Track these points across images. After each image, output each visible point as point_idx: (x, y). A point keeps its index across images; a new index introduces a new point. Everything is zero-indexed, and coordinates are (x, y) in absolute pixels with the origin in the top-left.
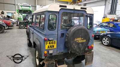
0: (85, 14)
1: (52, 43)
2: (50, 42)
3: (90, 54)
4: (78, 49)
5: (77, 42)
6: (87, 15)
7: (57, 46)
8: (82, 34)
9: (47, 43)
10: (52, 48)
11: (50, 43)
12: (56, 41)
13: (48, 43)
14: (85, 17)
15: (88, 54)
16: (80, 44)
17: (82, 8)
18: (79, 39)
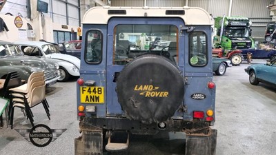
0: (181, 27)
1: (94, 91)
2: (90, 89)
3: (203, 134)
4: (145, 112)
5: (142, 94)
6: (187, 28)
7: (106, 99)
8: (156, 76)
9: (83, 91)
10: (95, 102)
11: (89, 91)
12: (103, 88)
14: (181, 35)
15: (194, 132)
16: (151, 102)
18: (146, 87)
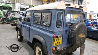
0: (82, 12)
3: (83, 46)
5: (80, 37)
13: (56, 39)
14: (82, 15)
16: (82, 39)
17: (80, 7)
18: (81, 34)
